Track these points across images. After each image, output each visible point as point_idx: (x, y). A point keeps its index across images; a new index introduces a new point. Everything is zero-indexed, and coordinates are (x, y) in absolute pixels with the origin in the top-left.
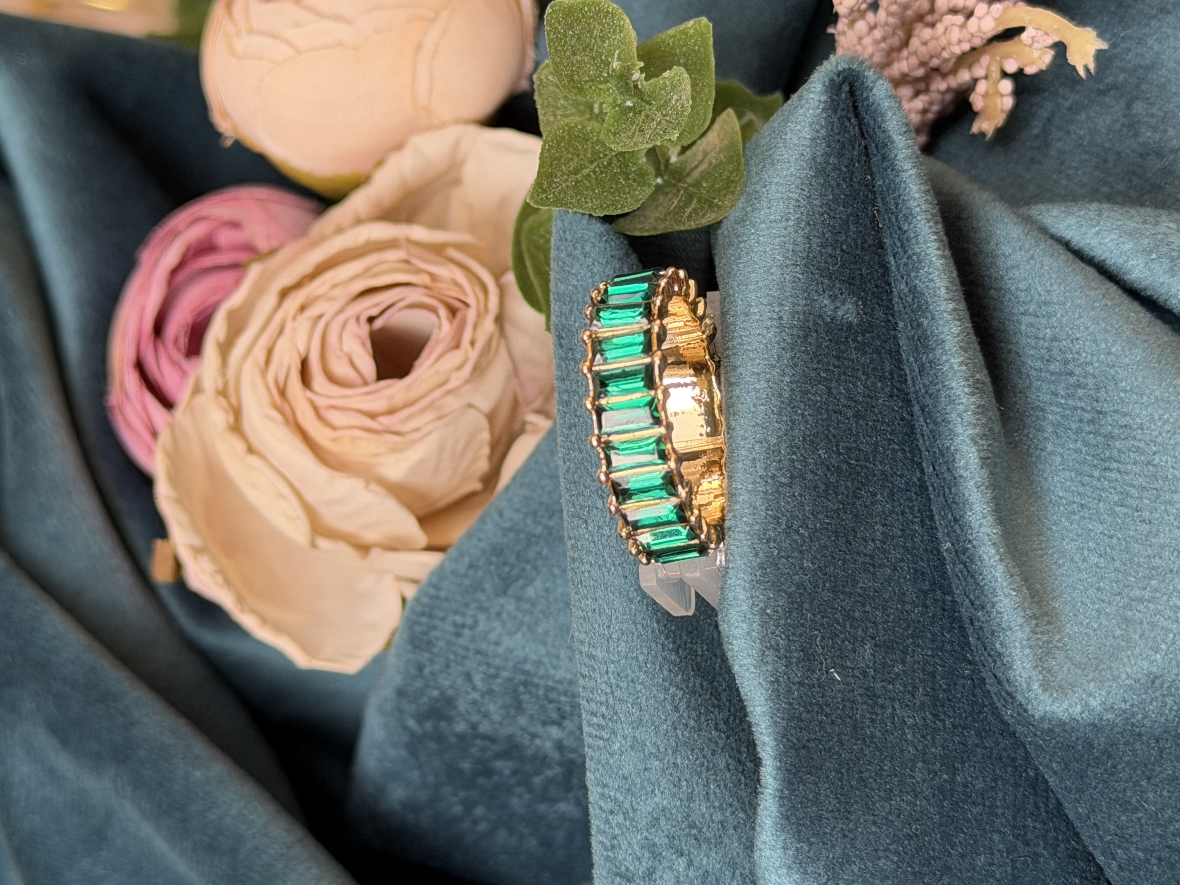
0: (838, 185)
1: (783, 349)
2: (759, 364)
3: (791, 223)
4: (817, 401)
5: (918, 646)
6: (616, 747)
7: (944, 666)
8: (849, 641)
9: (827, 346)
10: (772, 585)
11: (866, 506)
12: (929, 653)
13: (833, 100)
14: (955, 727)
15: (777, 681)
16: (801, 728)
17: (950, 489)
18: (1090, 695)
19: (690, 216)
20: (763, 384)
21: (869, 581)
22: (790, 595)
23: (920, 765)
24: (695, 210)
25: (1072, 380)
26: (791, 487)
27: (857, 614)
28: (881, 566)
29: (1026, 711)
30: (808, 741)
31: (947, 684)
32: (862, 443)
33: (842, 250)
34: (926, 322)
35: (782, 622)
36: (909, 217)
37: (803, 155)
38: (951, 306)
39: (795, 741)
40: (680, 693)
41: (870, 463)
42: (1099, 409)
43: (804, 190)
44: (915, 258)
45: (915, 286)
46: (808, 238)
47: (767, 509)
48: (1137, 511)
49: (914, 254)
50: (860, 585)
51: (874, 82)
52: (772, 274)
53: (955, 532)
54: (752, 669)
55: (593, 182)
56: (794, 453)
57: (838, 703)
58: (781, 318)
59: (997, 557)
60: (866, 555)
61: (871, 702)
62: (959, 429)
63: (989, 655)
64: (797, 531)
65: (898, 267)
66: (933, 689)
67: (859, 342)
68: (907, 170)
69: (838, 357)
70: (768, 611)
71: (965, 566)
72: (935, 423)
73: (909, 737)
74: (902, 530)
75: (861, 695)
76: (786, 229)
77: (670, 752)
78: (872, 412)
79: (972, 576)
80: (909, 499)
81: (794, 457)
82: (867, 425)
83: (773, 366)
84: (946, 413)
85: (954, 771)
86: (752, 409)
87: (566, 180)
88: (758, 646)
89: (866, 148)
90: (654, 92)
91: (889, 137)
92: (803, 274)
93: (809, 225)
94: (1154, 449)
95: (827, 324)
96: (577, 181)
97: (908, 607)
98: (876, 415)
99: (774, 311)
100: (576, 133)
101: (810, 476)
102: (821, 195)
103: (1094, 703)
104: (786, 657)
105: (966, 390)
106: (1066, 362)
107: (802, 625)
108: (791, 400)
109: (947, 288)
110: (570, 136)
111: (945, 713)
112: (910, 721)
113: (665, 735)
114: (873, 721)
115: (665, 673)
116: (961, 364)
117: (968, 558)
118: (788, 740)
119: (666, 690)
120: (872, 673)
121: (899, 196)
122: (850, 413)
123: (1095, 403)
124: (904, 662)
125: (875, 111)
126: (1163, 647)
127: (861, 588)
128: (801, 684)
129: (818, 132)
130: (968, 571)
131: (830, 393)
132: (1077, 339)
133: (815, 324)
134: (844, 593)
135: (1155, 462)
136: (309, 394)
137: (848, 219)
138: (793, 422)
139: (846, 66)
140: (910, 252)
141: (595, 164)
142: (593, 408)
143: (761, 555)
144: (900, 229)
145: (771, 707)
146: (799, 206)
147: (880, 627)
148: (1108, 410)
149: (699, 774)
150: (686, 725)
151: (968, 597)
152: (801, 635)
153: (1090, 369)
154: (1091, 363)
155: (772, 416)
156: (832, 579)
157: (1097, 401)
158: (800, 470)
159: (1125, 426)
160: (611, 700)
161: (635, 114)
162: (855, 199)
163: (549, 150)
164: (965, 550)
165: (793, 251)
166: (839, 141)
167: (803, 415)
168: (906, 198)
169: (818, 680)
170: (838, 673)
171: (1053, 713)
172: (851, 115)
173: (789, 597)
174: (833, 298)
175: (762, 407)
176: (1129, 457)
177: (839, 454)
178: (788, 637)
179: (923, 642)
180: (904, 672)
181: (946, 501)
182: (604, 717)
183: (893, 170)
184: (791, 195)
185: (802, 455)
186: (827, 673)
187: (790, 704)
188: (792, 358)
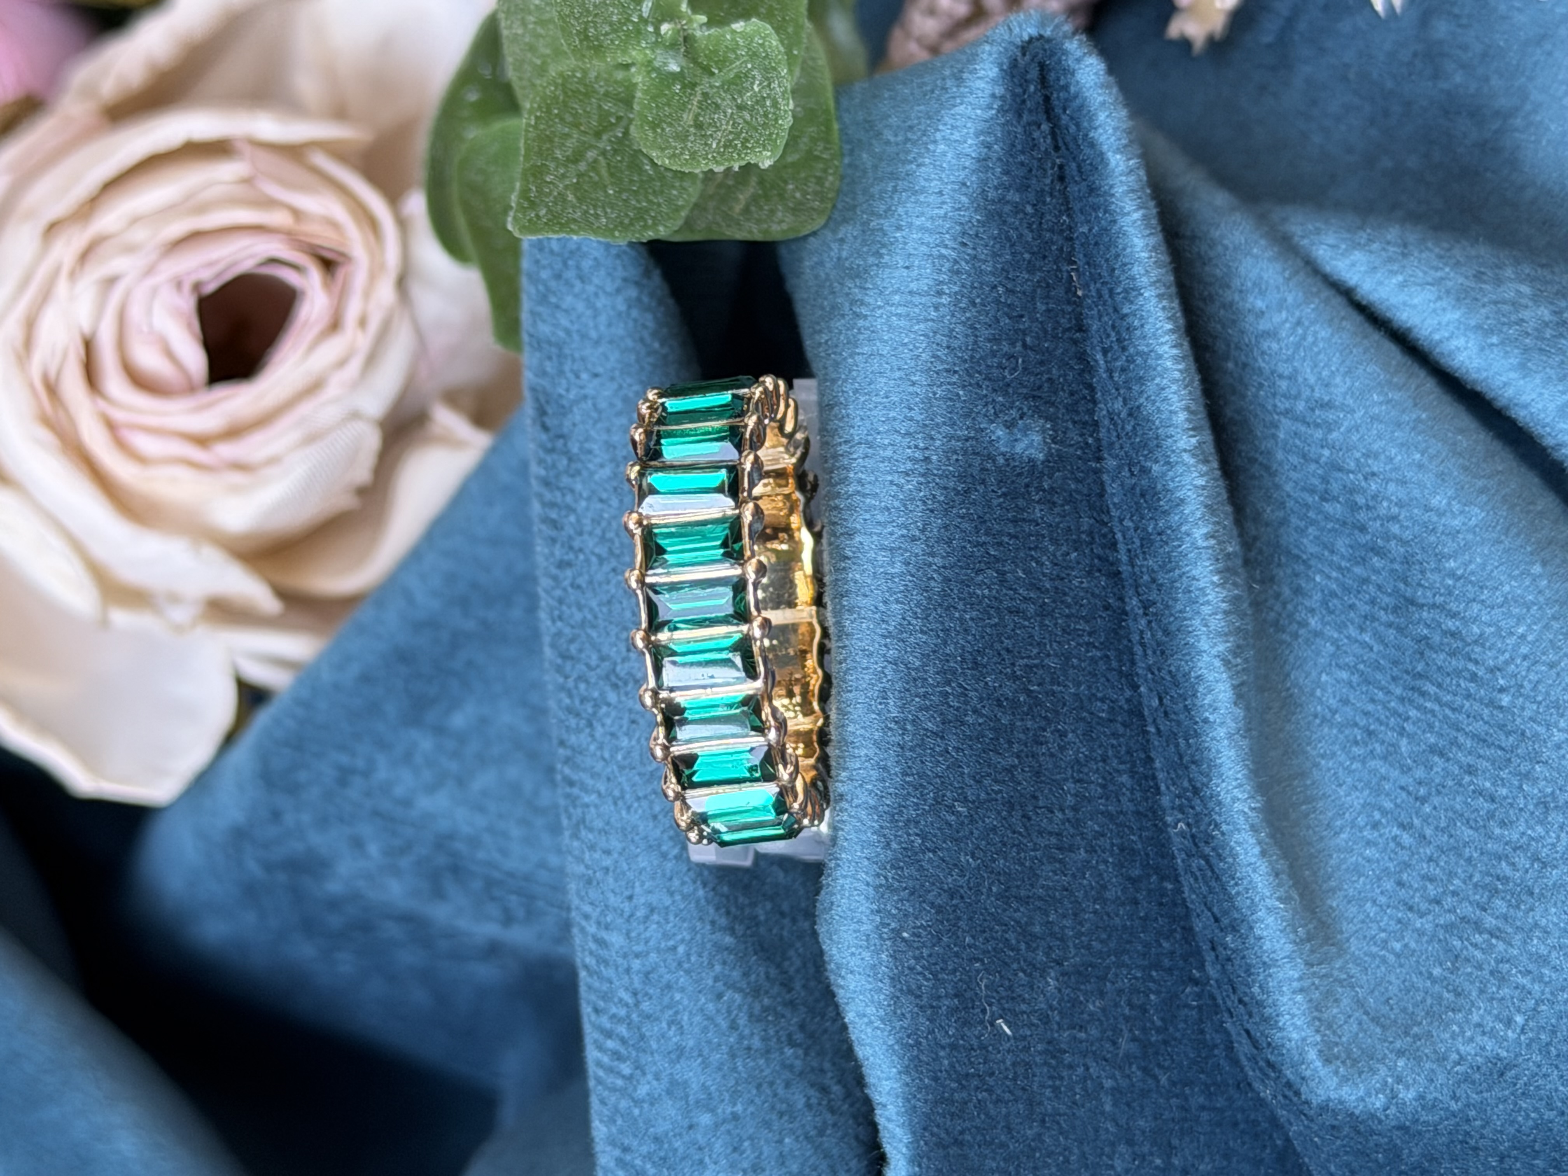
0: (1020, 236)
1: (932, 511)
2: (891, 534)
3: (945, 300)
4: (984, 596)
5: (1124, 965)
6: (643, 1091)
7: (1158, 993)
8: (1024, 971)
9: (999, 505)
10: (912, 894)
11: (1052, 755)
12: (1139, 975)
13: (1014, 95)
14: (1174, 1084)
15: (918, 1044)
16: (952, 1115)
17: (1187, 740)
18: (1399, 1080)
19: (746, 210)
20: (898, 568)
21: (1055, 872)
22: (940, 910)
23: (1122, 1148)
24: (755, 199)
25: (1363, 539)
26: (942, 738)
27: (1037, 929)
28: (1071, 849)
29: (1297, 1093)
30: (962, 1133)
31: (1162, 1019)
32: (1048, 655)
33: (1025, 345)
34: (1155, 468)
35: (925, 952)
36: (1132, 292)
37: (964, 184)
38: (1194, 441)
39: (943, 1135)
40: (738, 997)
41: (1059, 684)
42: (1408, 595)
43: (964, 245)
44: (1139, 360)
45: (1138, 407)
46: (972, 327)
47: (905, 774)
48: (1470, 773)
49: (1138, 353)
50: (1042, 882)
51: (1078, 60)
52: (914, 384)
53: (1193, 808)
54: (878, 1023)
55: (604, 172)
56: (948, 683)
57: (1007, 1069)
58: (927, 459)
59: (1257, 850)
60: (1051, 833)
61: (1053, 1062)
62: (1204, 645)
63: (1240, 1001)
64: (951, 809)
65: (1110, 371)
66: (1144, 1029)
67: (1044, 491)
68: (1128, 214)
69: (1015, 521)
70: (905, 935)
71: (1208, 862)
72: (1166, 632)
73: (1108, 1108)
74: (1104, 787)
75: (1040, 1053)
76: (936, 309)
77: (726, 1096)
78: (1062, 602)
79: (1218, 879)
80: (1115, 735)
81: (948, 689)
82: (1056, 624)
83: (914, 539)
84: (1185, 619)
85: (1169, 1150)
86: (882, 607)
87: (564, 176)
88: (887, 989)
89: (1061, 167)
90: (716, 52)
91: (1102, 154)
92: (964, 387)
93: (974, 304)
94: (1501, 682)
95: (999, 470)
96: (580, 175)
97: (1110, 908)
98: (1069, 606)
99: (916, 447)
100: (574, 87)
101: (970, 719)
102: (995, 255)
103: (1408, 1095)
104: (932, 1007)
105: (1215, 579)
106: (1354, 507)
107: (957, 955)
108: (944, 595)
109: (1187, 409)
110: (565, 93)
111: (1160, 1066)
112: (1108, 1083)
113: (719, 1069)
114: (1055, 1089)
115: (718, 968)
116: (1207, 536)
117: (1214, 849)
118: (932, 1134)
119: (720, 996)
120: (1057, 1018)
121: (1117, 256)
122: (1032, 609)
123: (1402, 586)
124: (1102, 994)
125: (1081, 107)
126: (1519, 1019)
127: (1043, 887)
128: (953, 1047)
129: (989, 148)
130: (1213, 871)
131: (1002, 582)
132: (1374, 474)
133: (983, 469)
134: (1018, 898)
135: (1504, 704)
136: (102, 404)
137: (1034, 291)
138: (946, 631)
139: (1032, 31)
140: (1132, 350)
141: (605, 137)
142: (646, 647)
143: (894, 845)
144: (1116, 310)
145: (907, 1085)
146: (958, 272)
147: (1071, 944)
148: (1421, 601)
149: (767, 1125)
150: (749, 1048)
151: (1210, 909)
152: (955, 971)
153: (1395, 529)
154: (1394, 518)
155: (914, 622)
156: (1002, 878)
157: (1406, 584)
158: (958, 709)
159: (1453, 634)
160: (634, 1016)
161: (684, 87)
162: (1045, 257)
163: (535, 127)
164: (1209, 839)
165: (948, 347)
166: (1022, 164)
167: (961, 620)
168: (1127, 260)
169: (978, 1038)
170: (1007, 1023)
171: (1341, 1102)
172: (1042, 117)
173: (937, 913)
174: (1010, 425)
175: (899, 606)
176: (1459, 685)
177: (1014, 677)
178: (935, 975)
179: (1131, 958)
180: (1104, 1010)
181: (1181, 757)
182: (623, 1041)
183: (1105, 212)
184: (943, 251)
185: (961, 686)
186: (992, 1024)
187: (936, 1079)
188: (946, 527)
